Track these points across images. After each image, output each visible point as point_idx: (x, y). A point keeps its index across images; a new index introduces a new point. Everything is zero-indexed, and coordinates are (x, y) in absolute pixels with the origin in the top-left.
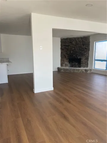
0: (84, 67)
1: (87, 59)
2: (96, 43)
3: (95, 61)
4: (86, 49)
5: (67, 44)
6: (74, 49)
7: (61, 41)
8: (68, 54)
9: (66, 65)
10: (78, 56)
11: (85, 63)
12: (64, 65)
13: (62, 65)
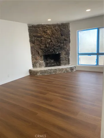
0: (65, 64)
1: (68, 54)
2: (79, 32)
3: (79, 56)
4: (65, 40)
5: (39, 35)
6: (50, 40)
7: (29, 30)
8: (42, 49)
9: (40, 65)
10: (56, 50)
11: (66, 60)
12: (38, 65)
13: (34, 65)
